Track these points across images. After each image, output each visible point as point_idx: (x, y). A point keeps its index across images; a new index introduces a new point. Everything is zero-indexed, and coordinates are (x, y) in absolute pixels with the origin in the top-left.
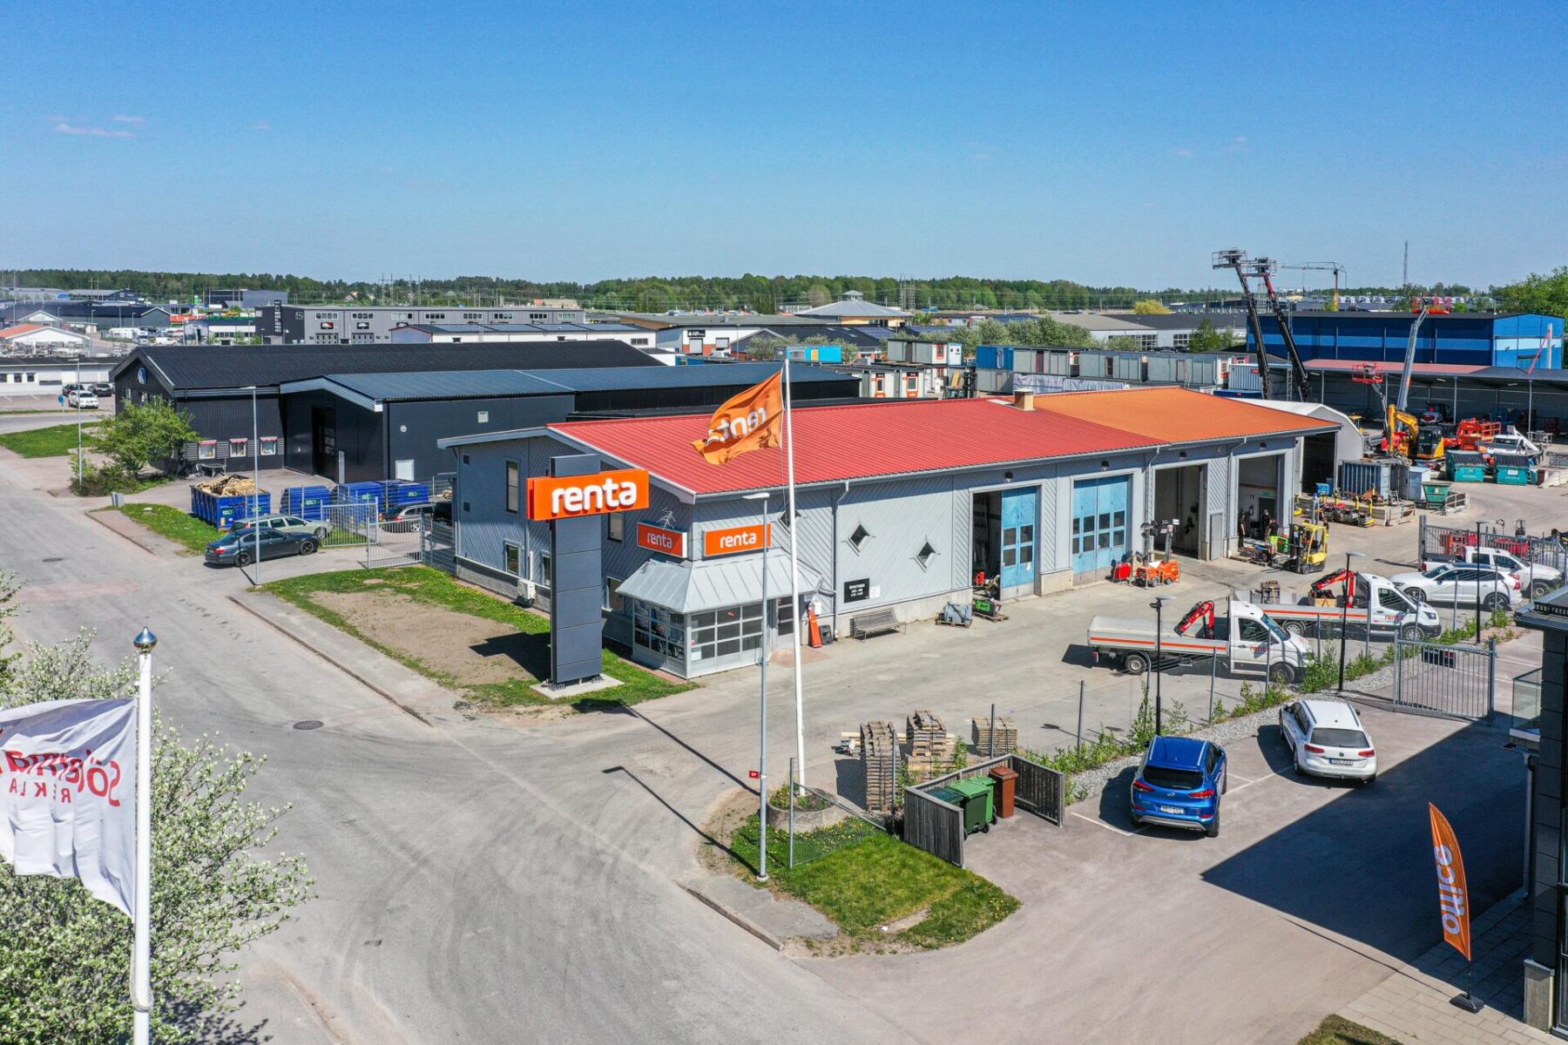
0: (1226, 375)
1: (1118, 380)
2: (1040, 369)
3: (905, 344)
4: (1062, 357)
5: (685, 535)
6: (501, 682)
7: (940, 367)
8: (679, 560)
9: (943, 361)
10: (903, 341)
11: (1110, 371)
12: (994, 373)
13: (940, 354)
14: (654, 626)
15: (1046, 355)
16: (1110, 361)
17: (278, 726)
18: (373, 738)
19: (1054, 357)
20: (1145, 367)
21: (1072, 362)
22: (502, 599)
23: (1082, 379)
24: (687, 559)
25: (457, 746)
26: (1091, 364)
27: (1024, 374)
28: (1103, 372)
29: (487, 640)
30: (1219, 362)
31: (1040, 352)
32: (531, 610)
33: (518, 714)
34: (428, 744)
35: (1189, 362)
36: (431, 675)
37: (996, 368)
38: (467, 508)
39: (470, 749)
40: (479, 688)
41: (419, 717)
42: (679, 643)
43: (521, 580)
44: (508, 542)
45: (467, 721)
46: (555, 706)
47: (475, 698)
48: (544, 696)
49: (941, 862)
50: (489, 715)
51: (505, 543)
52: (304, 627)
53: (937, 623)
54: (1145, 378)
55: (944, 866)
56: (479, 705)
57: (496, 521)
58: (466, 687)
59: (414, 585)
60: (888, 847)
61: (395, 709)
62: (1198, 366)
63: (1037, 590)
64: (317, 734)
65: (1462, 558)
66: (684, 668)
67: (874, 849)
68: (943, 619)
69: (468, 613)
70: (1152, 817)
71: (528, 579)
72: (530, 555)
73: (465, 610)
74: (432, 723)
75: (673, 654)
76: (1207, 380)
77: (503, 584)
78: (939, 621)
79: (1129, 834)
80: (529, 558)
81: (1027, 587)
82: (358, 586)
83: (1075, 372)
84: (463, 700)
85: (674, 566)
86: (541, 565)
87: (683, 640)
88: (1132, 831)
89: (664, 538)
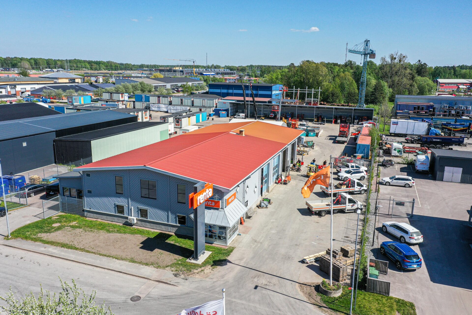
0: (216, 104)
1: (185, 106)
2: (159, 102)
3: (109, 94)
4: (166, 99)
5: (220, 201)
6: (175, 261)
7: (123, 101)
8: (218, 209)
9: (123, 99)
10: (109, 93)
11: (182, 103)
12: (142, 103)
13: (122, 97)
14: (210, 231)
15: (161, 98)
16: (182, 100)
19: (163, 99)
20: (193, 101)
21: (169, 100)
23: (174, 105)
24: (221, 208)
26: (176, 101)
27: (153, 104)
28: (180, 103)
29: (141, 243)
30: (215, 100)
31: (159, 97)
32: (134, 226)
35: (206, 100)
37: (142, 101)
38: (90, 192)
39: (203, 292)
40: (171, 266)
41: (168, 284)
42: (223, 235)
43: (130, 217)
44: (117, 203)
45: (186, 281)
46: (205, 267)
47: (176, 271)
48: (196, 264)
49: (382, 296)
50: (189, 276)
51: (115, 204)
52: (63, 253)
53: (259, 208)
54: (193, 105)
55: (384, 296)
56: (181, 273)
57: (109, 197)
58: (167, 267)
59: (74, 223)
60: (365, 295)
61: (153, 282)
62: (209, 101)
63: (268, 191)
64: (144, 301)
65: (348, 166)
66: (226, 243)
67: (362, 296)
68: (261, 207)
69: (115, 232)
70: (409, 268)
71: (131, 216)
72: (131, 208)
73: (112, 231)
74: (176, 285)
75: (220, 239)
76: (211, 106)
77: (116, 218)
78: (260, 207)
79: (402, 273)
80: (131, 209)
81: (265, 191)
82: (53, 228)
83: (170, 103)
84: (174, 273)
85: (216, 211)
86: (138, 211)
87: (225, 234)
88: (401, 272)
89: (210, 202)
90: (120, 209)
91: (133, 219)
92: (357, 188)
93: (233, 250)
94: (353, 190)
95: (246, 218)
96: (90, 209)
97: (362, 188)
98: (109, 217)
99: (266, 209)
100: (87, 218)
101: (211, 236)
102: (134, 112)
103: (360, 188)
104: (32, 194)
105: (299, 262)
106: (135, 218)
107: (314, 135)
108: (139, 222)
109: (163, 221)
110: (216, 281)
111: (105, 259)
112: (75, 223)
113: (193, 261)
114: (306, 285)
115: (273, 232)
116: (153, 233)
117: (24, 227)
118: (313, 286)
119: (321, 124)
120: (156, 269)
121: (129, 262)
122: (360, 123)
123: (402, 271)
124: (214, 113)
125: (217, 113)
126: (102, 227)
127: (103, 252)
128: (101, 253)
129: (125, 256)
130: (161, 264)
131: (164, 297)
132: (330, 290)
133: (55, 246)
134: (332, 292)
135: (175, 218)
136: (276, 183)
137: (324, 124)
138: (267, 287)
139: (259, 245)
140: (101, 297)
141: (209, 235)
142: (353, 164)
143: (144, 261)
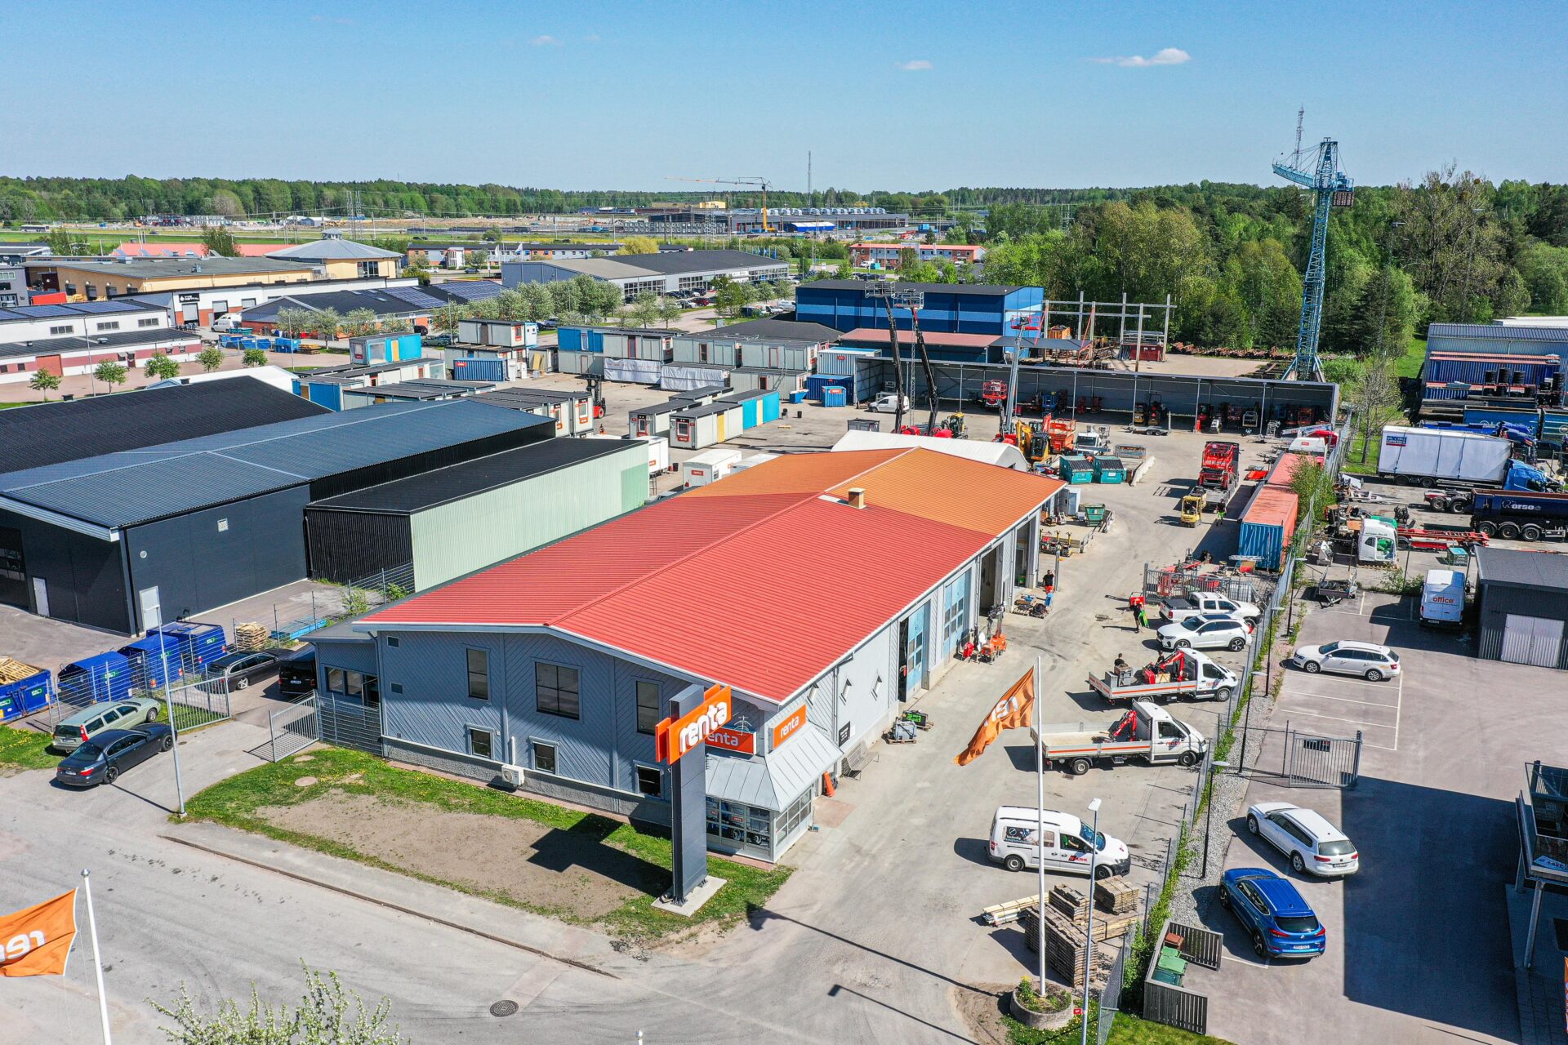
0: (814, 361)
1: (714, 366)
2: (632, 354)
3: (479, 325)
4: (655, 343)
5: (755, 734)
6: (620, 905)
7: (520, 349)
8: (748, 757)
9: (521, 343)
10: (477, 322)
11: (704, 357)
12: (578, 355)
13: (518, 335)
14: (725, 818)
15: (638, 340)
16: (704, 348)
17: (476, 1017)
18: (584, 1009)
19: (646, 343)
20: (739, 351)
21: (664, 348)
22: (475, 783)
23: (680, 365)
24: (757, 755)
25: (669, 998)
26: (685, 350)
27: (615, 359)
28: (697, 358)
29: (533, 846)
30: (809, 349)
31: (632, 338)
32: (518, 793)
33: (678, 943)
34: (642, 1001)
35: (781, 349)
36: (542, 911)
37: (581, 350)
38: (397, 689)
39: (685, 999)
40: (608, 919)
41: (595, 971)
42: (763, 832)
43: (506, 766)
44: (472, 725)
45: (644, 964)
46: (700, 925)
47: (620, 933)
48: (677, 915)
49: (1185, 1033)
50: (654, 951)
51: (465, 727)
52: (321, 869)
53: (888, 742)
54: (739, 365)
55: (1191, 1035)
56: (633, 941)
57: (447, 702)
58: (596, 920)
59: (353, 778)
60: (1137, 1028)
61: (555, 963)
62: (789, 353)
63: (925, 684)
64: (526, 1018)
65: (1194, 603)
66: (770, 854)
67: (1128, 1032)
68: (893, 738)
69: (465, 810)
70: (1287, 954)
71: (511, 763)
72: (511, 740)
73: (457, 806)
74: (616, 975)
75: (754, 842)
76: (799, 366)
77: (468, 767)
78: (891, 741)
79: (1266, 967)
80: (510, 743)
81: (918, 684)
82: (297, 792)
83: (668, 358)
84: (612, 938)
85: (743, 761)
86: (528, 750)
87: (768, 830)
88: (1264, 963)
89: (726, 736)
90: (481, 742)
91: (516, 773)
92: (1203, 683)
93: (787, 876)
94: (1192, 689)
95: (844, 775)
96: (399, 736)
97: (1222, 683)
98: (449, 762)
99: (911, 744)
100: (392, 763)
101: (728, 834)
102: (546, 405)
103: (1215, 684)
104: (242, 682)
105: (973, 919)
106: (520, 770)
107: (1120, 478)
108: (532, 781)
109: (597, 781)
110: (726, 969)
111: (430, 889)
112: (357, 776)
113: (670, 907)
114: (976, 990)
115: (917, 821)
116: (568, 816)
117: (220, 785)
118: (997, 996)
119: (1154, 434)
120: (565, 926)
121: (496, 902)
122: (1285, 432)
123: (1267, 962)
124: (806, 391)
125: (815, 391)
126: (429, 791)
127: (426, 870)
128: (422, 872)
129: (485, 884)
130: (580, 912)
131: (580, 1007)
132: (1037, 1009)
133: (300, 845)
134: (1040, 1016)
135: (630, 774)
136: (957, 656)
137: (1165, 434)
138: (866, 992)
139: (866, 863)
140: (414, 1000)
141: (723, 830)
142: (1212, 596)
143: (536, 902)
